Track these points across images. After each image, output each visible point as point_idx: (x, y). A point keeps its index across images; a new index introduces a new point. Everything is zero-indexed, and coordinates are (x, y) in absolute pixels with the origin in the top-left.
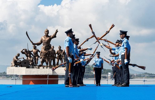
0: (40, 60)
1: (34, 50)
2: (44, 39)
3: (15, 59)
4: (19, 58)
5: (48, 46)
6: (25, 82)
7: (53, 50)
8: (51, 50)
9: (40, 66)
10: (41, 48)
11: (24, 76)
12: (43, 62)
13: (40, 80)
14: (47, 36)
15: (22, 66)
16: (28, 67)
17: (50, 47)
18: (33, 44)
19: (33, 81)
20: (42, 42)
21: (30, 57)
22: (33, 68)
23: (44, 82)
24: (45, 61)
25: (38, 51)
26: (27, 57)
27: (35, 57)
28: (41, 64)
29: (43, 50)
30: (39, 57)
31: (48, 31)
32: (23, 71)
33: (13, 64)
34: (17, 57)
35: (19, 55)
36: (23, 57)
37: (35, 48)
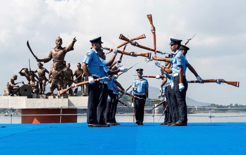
0: (49, 86)
1: (39, 70)
2: (54, 52)
3: (10, 83)
4: (15, 82)
5: (61, 63)
6: (25, 120)
7: (69, 69)
8: (65, 70)
9: (49, 94)
11: (24, 111)
12: (53, 88)
13: (50, 116)
14: (59, 47)
15: (20, 95)
16: (30, 97)
17: (65, 65)
18: (38, 60)
19: (37, 118)
20: (51, 57)
21: (34, 80)
22: (38, 97)
23: (55, 120)
24: (57, 87)
25: (46, 71)
26: (29, 80)
27: (41, 80)
28: (50, 91)
29: (54, 70)
30: (46, 80)
31: (60, 41)
32: (22, 102)
33: (8, 92)
34: (12, 81)
35: (16, 78)
36: (22, 81)
37: (41, 66)
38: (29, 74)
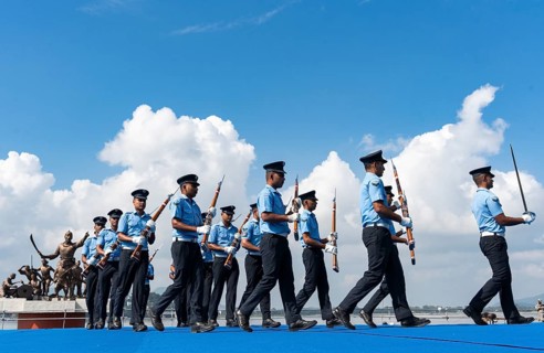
0: (53, 286)
1: (43, 268)
2: (62, 248)
3: (7, 283)
4: (13, 281)
5: (69, 260)
6: (21, 325)
7: (78, 267)
8: (74, 267)
9: (53, 296)
10: (56, 264)
11: (21, 315)
12: (58, 289)
13: (52, 321)
14: (69, 242)
15: (18, 297)
16: (30, 298)
17: (74, 263)
18: (43, 257)
19: (37, 322)
20: (58, 253)
21: (36, 280)
22: (39, 299)
23: (58, 324)
24: (63, 287)
27: (44, 280)
28: (54, 292)
29: (60, 268)
30: (51, 279)
31: (70, 235)
32: (20, 305)
33: (3, 294)
34: (9, 281)
35: (14, 276)
36: (21, 280)
37: (45, 264)
38: (30, 272)
